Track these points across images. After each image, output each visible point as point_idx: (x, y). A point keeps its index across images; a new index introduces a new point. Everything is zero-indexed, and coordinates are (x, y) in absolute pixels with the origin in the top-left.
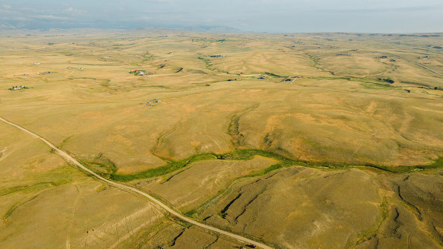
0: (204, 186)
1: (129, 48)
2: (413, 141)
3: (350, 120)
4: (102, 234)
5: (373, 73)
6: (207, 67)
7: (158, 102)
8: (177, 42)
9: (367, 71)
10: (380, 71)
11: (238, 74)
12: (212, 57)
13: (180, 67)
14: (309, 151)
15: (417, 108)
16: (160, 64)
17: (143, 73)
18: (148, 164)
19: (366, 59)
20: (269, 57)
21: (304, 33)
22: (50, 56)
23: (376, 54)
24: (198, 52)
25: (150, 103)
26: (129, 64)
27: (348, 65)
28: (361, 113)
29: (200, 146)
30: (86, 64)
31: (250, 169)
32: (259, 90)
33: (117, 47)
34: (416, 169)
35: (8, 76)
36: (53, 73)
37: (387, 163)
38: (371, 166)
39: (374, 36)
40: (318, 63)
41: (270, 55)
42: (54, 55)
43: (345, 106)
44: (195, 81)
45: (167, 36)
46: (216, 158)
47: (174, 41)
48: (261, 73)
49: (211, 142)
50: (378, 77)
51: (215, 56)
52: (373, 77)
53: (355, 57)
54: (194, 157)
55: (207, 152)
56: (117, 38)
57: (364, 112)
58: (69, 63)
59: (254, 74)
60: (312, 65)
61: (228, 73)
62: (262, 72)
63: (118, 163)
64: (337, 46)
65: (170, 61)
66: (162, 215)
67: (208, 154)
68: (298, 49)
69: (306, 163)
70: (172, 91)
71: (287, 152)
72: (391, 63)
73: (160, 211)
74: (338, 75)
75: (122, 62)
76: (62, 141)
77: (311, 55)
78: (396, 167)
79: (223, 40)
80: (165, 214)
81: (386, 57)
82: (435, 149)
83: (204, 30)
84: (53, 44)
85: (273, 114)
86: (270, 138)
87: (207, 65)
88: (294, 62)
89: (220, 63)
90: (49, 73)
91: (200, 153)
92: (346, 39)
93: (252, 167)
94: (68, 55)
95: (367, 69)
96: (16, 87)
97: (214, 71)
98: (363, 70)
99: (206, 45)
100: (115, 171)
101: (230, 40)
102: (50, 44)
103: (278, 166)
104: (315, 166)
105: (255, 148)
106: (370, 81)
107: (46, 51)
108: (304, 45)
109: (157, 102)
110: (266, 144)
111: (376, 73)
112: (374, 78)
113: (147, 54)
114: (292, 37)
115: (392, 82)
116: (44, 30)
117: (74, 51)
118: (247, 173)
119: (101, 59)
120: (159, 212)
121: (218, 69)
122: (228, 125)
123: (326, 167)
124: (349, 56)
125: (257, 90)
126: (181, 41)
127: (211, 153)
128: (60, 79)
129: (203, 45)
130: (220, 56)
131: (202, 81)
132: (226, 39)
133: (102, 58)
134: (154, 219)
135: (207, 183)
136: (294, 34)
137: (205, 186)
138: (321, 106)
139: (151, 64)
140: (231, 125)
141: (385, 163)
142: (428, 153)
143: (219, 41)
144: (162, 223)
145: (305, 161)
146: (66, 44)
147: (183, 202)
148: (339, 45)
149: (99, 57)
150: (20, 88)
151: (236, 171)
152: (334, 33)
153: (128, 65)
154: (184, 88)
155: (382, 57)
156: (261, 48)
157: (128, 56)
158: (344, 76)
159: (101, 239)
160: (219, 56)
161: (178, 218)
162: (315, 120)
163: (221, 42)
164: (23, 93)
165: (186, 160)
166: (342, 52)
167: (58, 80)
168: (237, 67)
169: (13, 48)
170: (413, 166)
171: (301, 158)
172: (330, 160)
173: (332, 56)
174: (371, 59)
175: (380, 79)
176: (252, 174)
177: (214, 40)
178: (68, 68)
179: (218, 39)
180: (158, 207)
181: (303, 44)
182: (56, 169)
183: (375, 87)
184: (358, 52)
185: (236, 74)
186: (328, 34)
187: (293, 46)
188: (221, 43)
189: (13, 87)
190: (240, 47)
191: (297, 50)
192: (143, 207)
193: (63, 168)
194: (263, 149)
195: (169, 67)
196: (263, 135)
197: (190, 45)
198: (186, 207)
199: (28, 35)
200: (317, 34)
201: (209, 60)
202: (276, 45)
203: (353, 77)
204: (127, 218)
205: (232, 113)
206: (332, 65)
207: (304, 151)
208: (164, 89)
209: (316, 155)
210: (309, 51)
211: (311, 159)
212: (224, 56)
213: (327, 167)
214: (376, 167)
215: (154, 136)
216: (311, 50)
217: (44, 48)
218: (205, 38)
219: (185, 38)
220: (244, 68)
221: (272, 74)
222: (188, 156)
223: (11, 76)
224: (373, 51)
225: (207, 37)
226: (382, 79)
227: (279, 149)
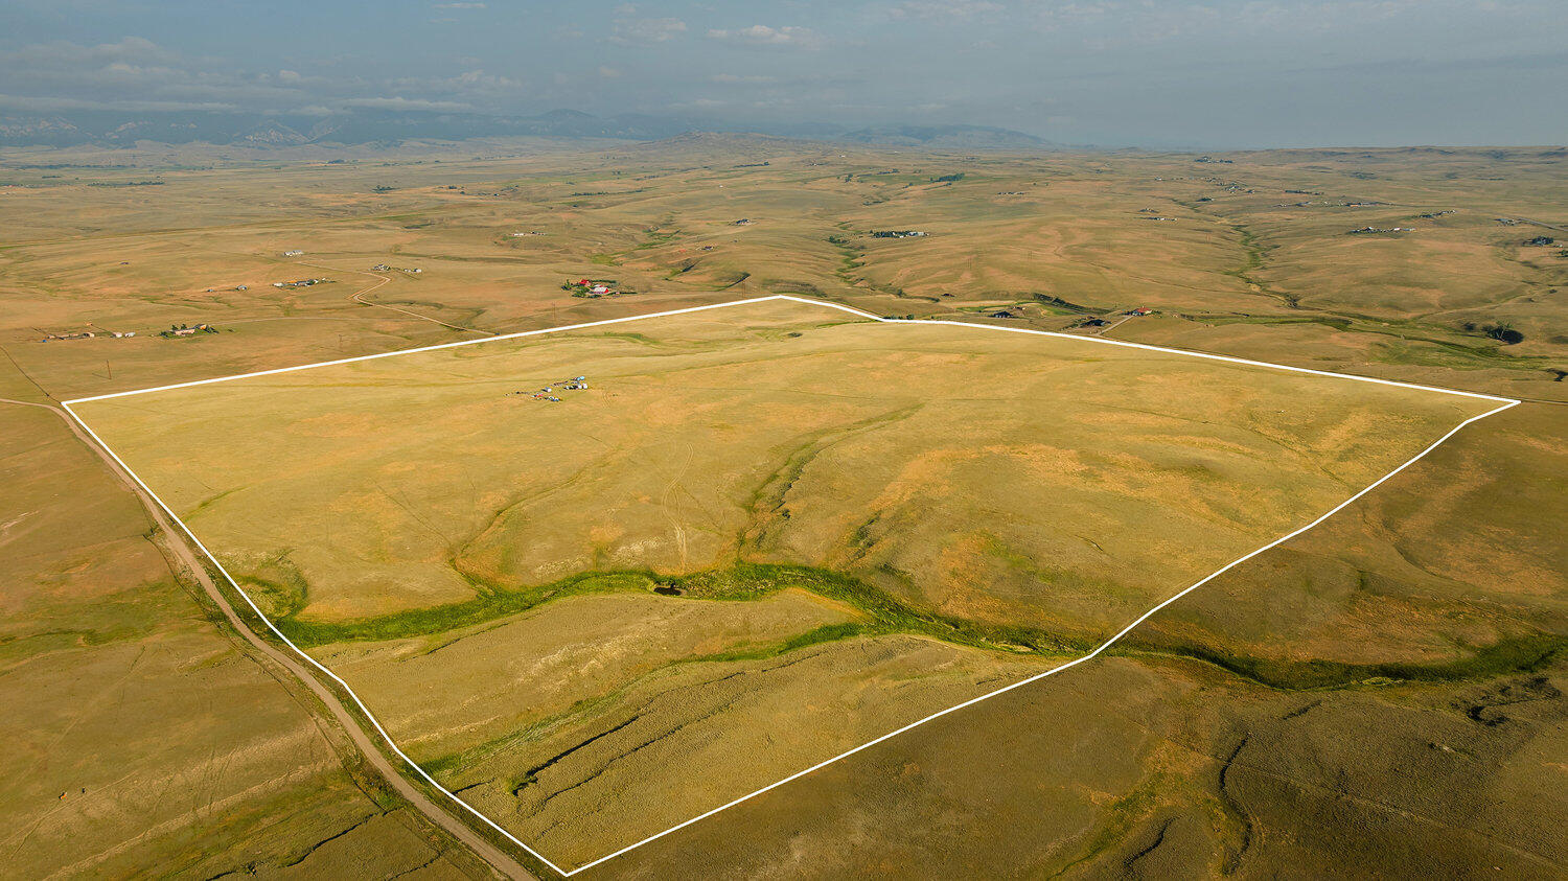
0: (534, 679)
1: (619, 203)
2: (1432, 569)
3: (1220, 478)
4: (108, 805)
5: (1457, 305)
6: (843, 270)
7: (580, 387)
8: (794, 185)
9: (1434, 296)
10: (1491, 296)
11: (933, 299)
12: (877, 235)
13: (742, 269)
14: (988, 584)
15: (1534, 443)
16: (683, 259)
17: (604, 289)
18: (413, 593)
19: (1459, 246)
20: (1082, 238)
21: (1274, 151)
22: (354, 228)
23: (1516, 231)
24: (842, 218)
25: (549, 390)
26: (583, 258)
27: (1369, 273)
28: (1287, 453)
29: (615, 545)
30: (445, 258)
31: (736, 634)
32: (955, 358)
33: (580, 202)
34: (1373, 680)
35: (189, 293)
36: (322, 286)
37: (1264, 649)
38: (1200, 653)
39: (1559, 159)
40: (1264, 260)
41: (1091, 229)
42: (369, 227)
43: (1242, 425)
44: (763, 318)
45: (766, 164)
46: (652, 586)
47: (783, 179)
48: (1019, 295)
49: (661, 532)
50: (1465, 320)
51: (889, 235)
52: (1447, 317)
53: (1417, 241)
54: (579, 579)
55: (633, 564)
56: (604, 169)
57: (1303, 450)
58: (396, 251)
59: (991, 300)
60: (1233, 270)
61: (900, 294)
62: (1023, 294)
63: (319, 584)
64: (1375, 199)
65: (723, 248)
66: (337, 763)
67: (632, 572)
68: (1215, 207)
69: (957, 627)
70: (663, 352)
71: (906, 581)
72: (1562, 262)
73: (336, 750)
74: (1313, 309)
75: (567, 251)
76: (197, 503)
77: (1253, 233)
78: (1299, 665)
79: (955, 178)
80: (347, 762)
81: (1549, 241)
82: (1504, 606)
83: (913, 140)
84: (389, 189)
85: (942, 442)
86: (878, 529)
87: (845, 266)
88: (1168, 258)
89: (890, 260)
90: (311, 283)
91: (606, 569)
92: (1434, 173)
93: (746, 627)
94: (413, 227)
95: (1435, 288)
96: (184, 327)
97: (859, 285)
98: (1417, 290)
99: (885, 194)
100: (296, 608)
101: (982, 177)
102: (380, 190)
103: (849, 630)
104: (984, 639)
105: (808, 560)
106: (1427, 334)
107: (354, 213)
108: (1250, 196)
109: (575, 387)
110: (853, 550)
111: (1467, 303)
112: (1451, 323)
113: (667, 224)
114: (1226, 166)
115: (1513, 337)
116: (388, 146)
117: (438, 211)
118: (717, 645)
119: (503, 242)
120: (331, 752)
121: (871, 281)
122: (762, 477)
123: (1022, 644)
124: (1397, 235)
125: (946, 358)
126: (805, 181)
127: (643, 569)
128: (332, 306)
129: (877, 194)
130: (905, 234)
131: (789, 319)
132: (969, 171)
133: (505, 238)
134: (302, 772)
135: (551, 670)
136: (1237, 153)
137: (536, 681)
138: (1148, 420)
139: (655, 258)
140: (773, 477)
141: (1260, 647)
142: (1469, 621)
143: (941, 179)
144: (323, 788)
145: (957, 619)
146: (429, 189)
147: (428, 726)
148: (1385, 194)
149: (497, 235)
150: (192, 331)
151: (680, 637)
152: (1390, 152)
153: (580, 261)
154: (706, 343)
155: (1534, 241)
156: (1076, 206)
157: (598, 230)
158: (1332, 313)
159: (93, 821)
160: (901, 233)
161: (379, 778)
162: (1083, 473)
163: (944, 183)
164: (194, 345)
165: (546, 589)
166: (1375, 223)
167: (327, 306)
168: (942, 273)
169: (263, 204)
170: (1369, 668)
171: (949, 607)
172: (1047, 621)
173: (1328, 237)
174: (1481, 250)
175: (1470, 328)
176: (735, 651)
177: (923, 176)
178: (376, 269)
179: (939, 174)
180: (337, 734)
181: (1247, 190)
182: (129, 590)
183: (1434, 356)
184: (1440, 224)
185: (928, 298)
186: (1368, 155)
187: (1204, 200)
188: (945, 188)
189: (175, 328)
190: (1001, 201)
191: (1211, 214)
192: (286, 731)
193: (154, 588)
194: (832, 568)
195: (708, 268)
196: (859, 516)
197: (831, 193)
198: (433, 744)
199: (337, 162)
200: (1324, 153)
201: (863, 247)
202: (1140, 193)
203: (1365, 318)
204: (216, 761)
205: (804, 436)
206: (1309, 270)
207: (970, 583)
208: (639, 346)
209: (1005, 599)
210: (1254, 215)
211: (982, 614)
212: (921, 233)
213: (1027, 645)
214: (1214, 660)
215: (491, 500)
216: (1265, 216)
217: (353, 201)
218: (895, 171)
219: (823, 171)
220: (967, 277)
221: (1057, 300)
222: (560, 577)
223: (197, 292)
224: (1505, 219)
225: (904, 167)
226: (1479, 326)
227: (887, 569)
